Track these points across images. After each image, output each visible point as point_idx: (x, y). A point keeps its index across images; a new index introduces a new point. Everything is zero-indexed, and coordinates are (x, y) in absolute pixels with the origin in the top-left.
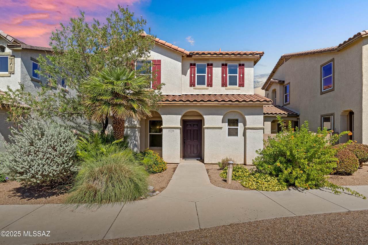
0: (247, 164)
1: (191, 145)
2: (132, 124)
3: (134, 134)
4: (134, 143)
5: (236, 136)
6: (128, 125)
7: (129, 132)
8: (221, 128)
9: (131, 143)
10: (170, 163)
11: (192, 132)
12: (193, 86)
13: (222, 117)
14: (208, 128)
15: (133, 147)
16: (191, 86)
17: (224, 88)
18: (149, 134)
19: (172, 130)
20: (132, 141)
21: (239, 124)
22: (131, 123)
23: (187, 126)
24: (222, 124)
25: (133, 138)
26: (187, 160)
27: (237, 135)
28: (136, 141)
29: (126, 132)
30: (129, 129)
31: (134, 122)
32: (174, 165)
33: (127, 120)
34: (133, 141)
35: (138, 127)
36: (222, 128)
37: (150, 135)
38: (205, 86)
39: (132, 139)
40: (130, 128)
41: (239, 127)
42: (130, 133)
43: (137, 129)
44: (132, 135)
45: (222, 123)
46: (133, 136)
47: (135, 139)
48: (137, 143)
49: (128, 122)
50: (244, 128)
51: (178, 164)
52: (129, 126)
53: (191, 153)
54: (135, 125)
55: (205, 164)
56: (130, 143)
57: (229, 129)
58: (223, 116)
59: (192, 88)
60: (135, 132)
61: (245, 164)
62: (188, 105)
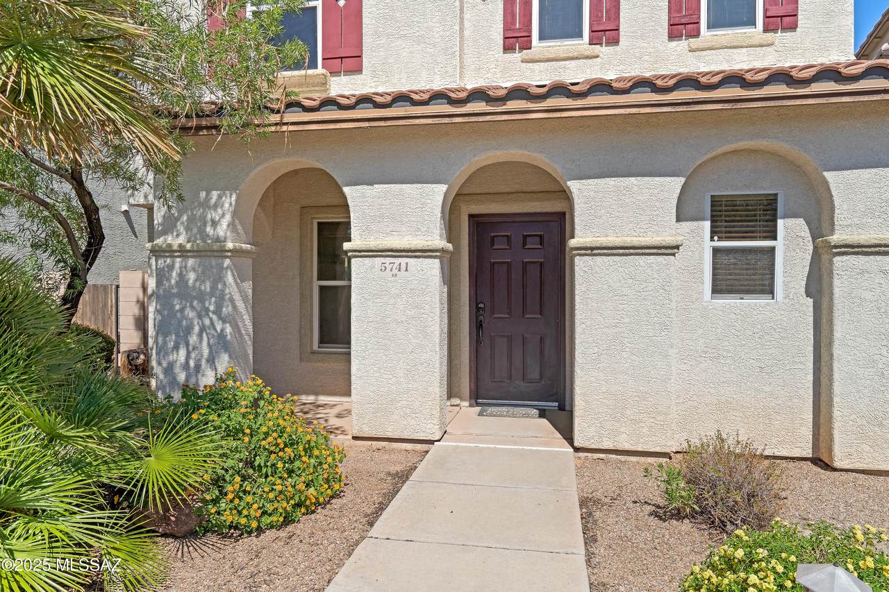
0: (837, 464)
1: (510, 339)
2: (208, 236)
3: (214, 288)
4: (215, 329)
5: (762, 292)
6: (188, 242)
7: (192, 276)
8: (670, 250)
9: (203, 329)
10: (390, 435)
11: (516, 275)
12: (522, 49)
13: (677, 183)
14: (591, 251)
15: (211, 352)
16: (508, 48)
17: (682, 45)
18: (317, 284)
19: (397, 261)
20: (207, 322)
21: (780, 222)
22: (202, 231)
23: (493, 244)
24: (678, 225)
25: (212, 308)
26: (490, 409)
27: (770, 291)
28: (224, 321)
29: (181, 275)
30: (191, 262)
31: (215, 224)
32: (409, 446)
33: (185, 218)
34: (211, 320)
35: (236, 252)
36: (677, 247)
37: (322, 288)
38: (582, 44)
39: (207, 310)
40: (197, 253)
41: (779, 244)
42: (196, 280)
43: (227, 262)
44: (208, 289)
45: (678, 220)
46: (212, 294)
47: (218, 312)
48: (228, 329)
49: (188, 229)
50: (816, 248)
51: (432, 442)
52: (189, 246)
53: (510, 378)
54: (218, 240)
55: (577, 450)
56: (197, 329)
57: (716, 251)
58: (683, 180)
59: (517, 56)
60: (220, 278)
61: (821, 461)
62: (481, 119)
